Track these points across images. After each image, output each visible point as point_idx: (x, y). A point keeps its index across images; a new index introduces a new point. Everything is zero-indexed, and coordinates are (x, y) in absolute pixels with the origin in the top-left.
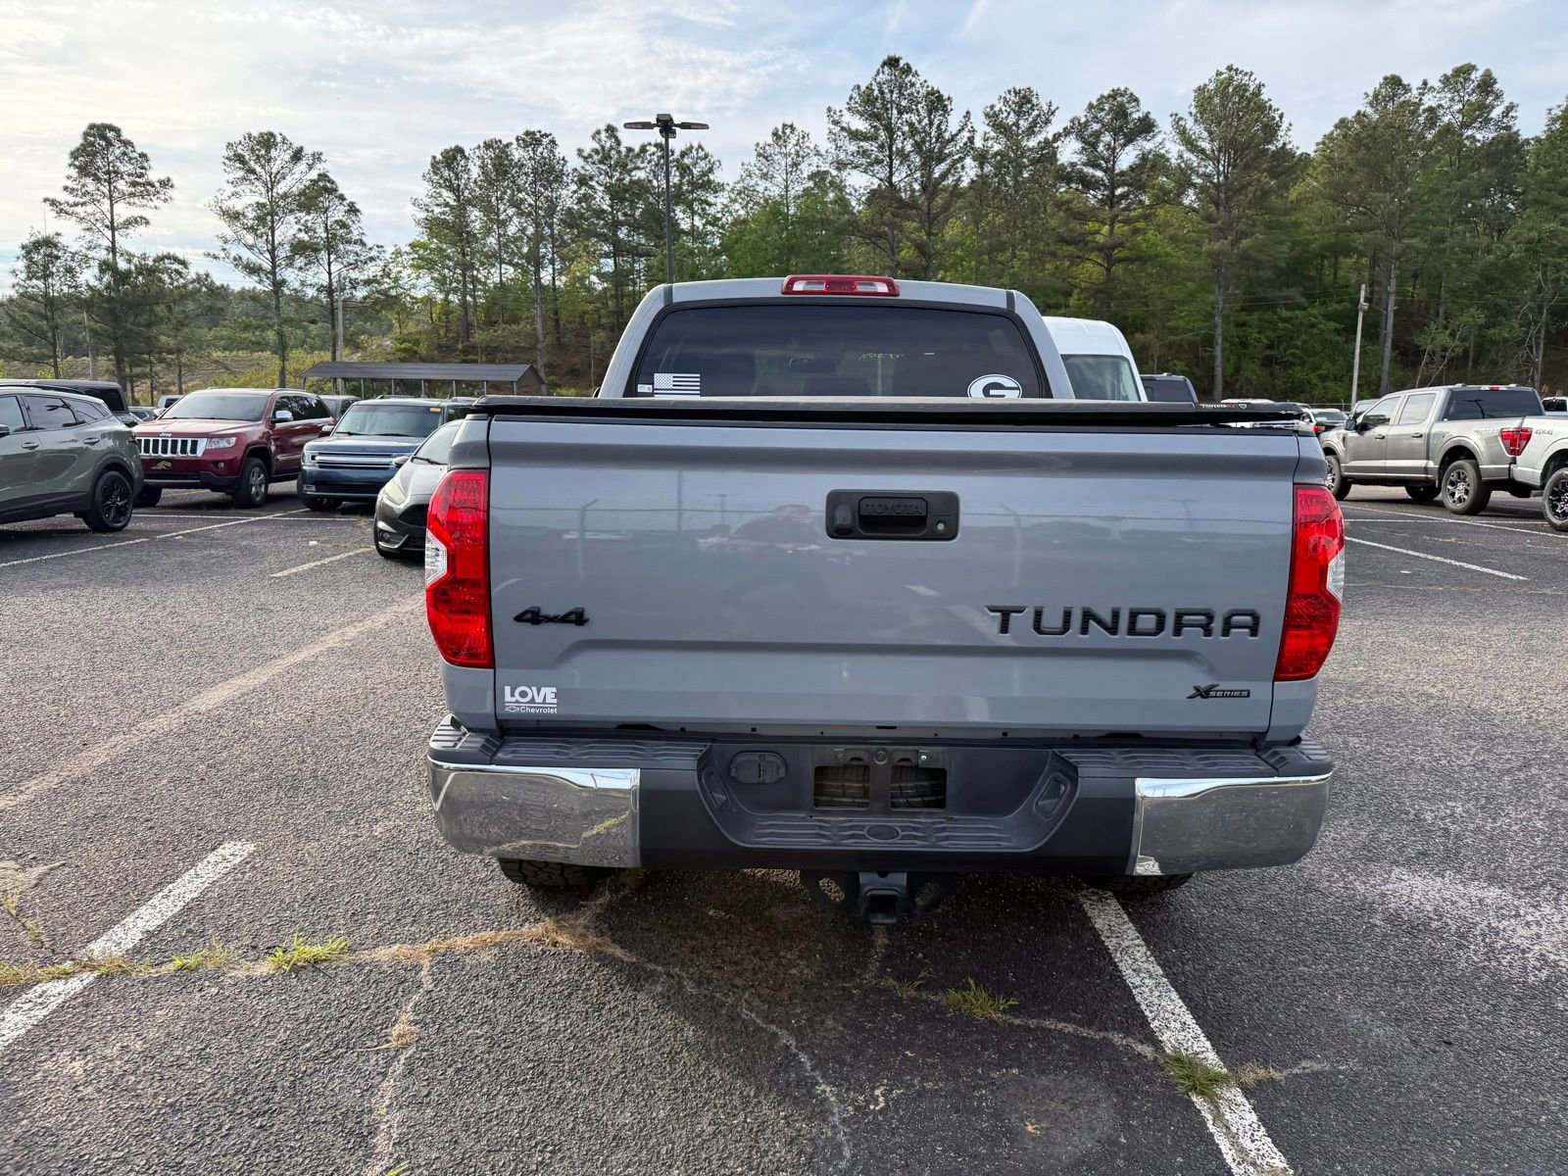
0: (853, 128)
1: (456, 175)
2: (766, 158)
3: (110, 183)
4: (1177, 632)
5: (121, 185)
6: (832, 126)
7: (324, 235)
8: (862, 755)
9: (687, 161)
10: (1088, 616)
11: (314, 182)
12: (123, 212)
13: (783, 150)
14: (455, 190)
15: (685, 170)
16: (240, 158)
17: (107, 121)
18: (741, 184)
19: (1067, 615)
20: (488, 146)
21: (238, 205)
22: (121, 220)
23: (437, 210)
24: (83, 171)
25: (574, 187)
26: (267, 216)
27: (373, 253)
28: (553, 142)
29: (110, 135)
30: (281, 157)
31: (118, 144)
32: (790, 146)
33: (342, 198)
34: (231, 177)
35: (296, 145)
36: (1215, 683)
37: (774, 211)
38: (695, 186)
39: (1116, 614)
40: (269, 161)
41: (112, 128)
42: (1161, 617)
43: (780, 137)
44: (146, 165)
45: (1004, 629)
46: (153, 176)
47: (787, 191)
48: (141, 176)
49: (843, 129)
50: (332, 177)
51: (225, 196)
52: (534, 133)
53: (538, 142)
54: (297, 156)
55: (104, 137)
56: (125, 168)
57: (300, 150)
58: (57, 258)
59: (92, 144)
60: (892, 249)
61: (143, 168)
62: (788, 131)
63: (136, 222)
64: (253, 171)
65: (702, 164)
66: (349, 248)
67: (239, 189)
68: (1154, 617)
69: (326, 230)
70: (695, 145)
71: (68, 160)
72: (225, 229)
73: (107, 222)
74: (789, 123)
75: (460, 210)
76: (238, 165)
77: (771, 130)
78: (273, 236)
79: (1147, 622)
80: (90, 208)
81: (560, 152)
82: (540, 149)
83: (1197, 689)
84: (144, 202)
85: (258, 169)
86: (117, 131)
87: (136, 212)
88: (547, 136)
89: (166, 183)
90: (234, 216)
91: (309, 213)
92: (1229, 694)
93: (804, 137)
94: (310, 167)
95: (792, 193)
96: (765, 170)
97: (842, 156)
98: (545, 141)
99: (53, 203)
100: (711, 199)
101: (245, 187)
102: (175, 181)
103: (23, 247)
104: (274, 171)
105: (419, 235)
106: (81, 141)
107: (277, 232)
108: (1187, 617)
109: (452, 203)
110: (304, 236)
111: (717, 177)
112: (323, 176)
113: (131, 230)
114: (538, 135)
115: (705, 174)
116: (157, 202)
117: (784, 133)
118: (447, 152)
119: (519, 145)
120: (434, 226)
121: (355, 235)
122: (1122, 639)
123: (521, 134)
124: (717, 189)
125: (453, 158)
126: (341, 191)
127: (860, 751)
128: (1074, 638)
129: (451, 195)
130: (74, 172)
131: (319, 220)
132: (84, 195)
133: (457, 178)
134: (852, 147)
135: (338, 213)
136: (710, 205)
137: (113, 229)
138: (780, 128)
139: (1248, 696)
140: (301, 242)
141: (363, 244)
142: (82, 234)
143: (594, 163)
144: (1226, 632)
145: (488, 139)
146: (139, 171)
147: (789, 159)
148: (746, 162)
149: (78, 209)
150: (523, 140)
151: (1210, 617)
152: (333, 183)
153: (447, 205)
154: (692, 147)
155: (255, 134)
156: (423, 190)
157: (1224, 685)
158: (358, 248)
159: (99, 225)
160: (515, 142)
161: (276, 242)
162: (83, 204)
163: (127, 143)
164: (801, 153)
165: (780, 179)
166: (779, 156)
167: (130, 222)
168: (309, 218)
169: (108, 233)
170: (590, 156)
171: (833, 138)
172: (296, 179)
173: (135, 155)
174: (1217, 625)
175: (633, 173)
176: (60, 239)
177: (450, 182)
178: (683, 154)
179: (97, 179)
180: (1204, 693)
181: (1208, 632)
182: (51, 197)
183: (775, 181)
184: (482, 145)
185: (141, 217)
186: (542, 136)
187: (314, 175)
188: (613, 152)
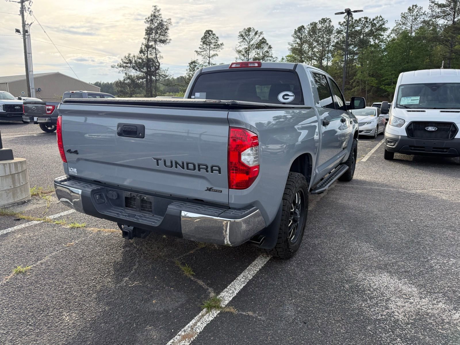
0: (439, 3)
1: (301, 34)
2: (405, 18)
3: (209, 45)
4: (199, 170)
5: (212, 46)
6: (431, 4)
7: (262, 55)
8: (135, 195)
9: (375, 22)
10: (176, 163)
11: (261, 40)
12: (212, 53)
13: (412, 14)
14: (301, 39)
15: (373, 25)
16: (242, 36)
17: (210, 29)
18: (396, 27)
19: (172, 162)
20: (311, 24)
21: (241, 48)
22: (212, 55)
23: (294, 45)
24: (204, 43)
25: (336, 34)
26: (247, 51)
27: (275, 60)
28: (330, 21)
29: (210, 33)
30: (252, 34)
31: (212, 35)
32: (414, 13)
33: (267, 44)
34: (239, 41)
35: (256, 30)
36: (212, 187)
37: (405, 35)
38: (377, 30)
39: (183, 163)
40: (249, 35)
41: (211, 31)
42: (194, 166)
43: (411, 10)
44: (218, 40)
45: (158, 165)
46: (219, 43)
47: (411, 28)
48: (216, 43)
49: (435, 4)
50: (265, 38)
51: (238, 47)
52: (324, 19)
53: (326, 21)
54: (256, 34)
55: (209, 33)
56: (213, 41)
57: (257, 31)
58: (196, 66)
59: (206, 36)
60: (451, 45)
61: (217, 41)
62: (414, 7)
63: (215, 55)
64: (245, 39)
65: (380, 22)
66: (268, 58)
67: (241, 44)
68: (192, 165)
69: (263, 54)
70: (379, 16)
71: (201, 40)
72: (237, 55)
73: (208, 56)
74: (415, 4)
75: (301, 45)
76: (241, 37)
77: (408, 8)
78: (248, 56)
79: (191, 166)
80: (205, 53)
81: (332, 24)
82: (326, 24)
83: (207, 188)
84: (217, 50)
85: (246, 38)
86: (212, 31)
87: (215, 53)
88: (328, 19)
89: (222, 44)
90: (239, 52)
91: (258, 49)
92: (216, 191)
93: (420, 9)
94: (259, 36)
95: (413, 29)
96: (404, 22)
97: (434, 14)
98: (328, 21)
99: (197, 52)
100: (382, 33)
101: (243, 43)
102: (224, 43)
103: (189, 64)
104: (250, 38)
105: (289, 53)
106: (204, 35)
107: (250, 56)
108: (201, 166)
109: (299, 42)
110: (256, 56)
111: (386, 26)
112: (263, 38)
113: (214, 58)
114: (326, 19)
115: (381, 25)
116: (220, 50)
117: (413, 8)
118: (299, 27)
119: (319, 23)
120: (294, 50)
121: (270, 55)
122: (185, 171)
123: (320, 19)
124: (385, 30)
125: (301, 29)
126: (267, 42)
127: (134, 194)
128: (173, 169)
129: (299, 40)
130: (202, 43)
131: (261, 51)
132: (203, 49)
133: (301, 35)
134: (438, 10)
135: (266, 49)
136: (382, 35)
137: (209, 57)
138: (411, 7)
139: (221, 192)
140: (256, 58)
141: (272, 57)
142: (203, 59)
143: (343, 26)
144: (212, 172)
145: (311, 22)
146: (216, 42)
147: (414, 17)
148: (397, 20)
149: (202, 53)
150: (321, 21)
151: (207, 167)
152: (265, 40)
153: (297, 43)
154: (377, 17)
155: (246, 28)
156: (291, 39)
157: (215, 188)
158: (270, 58)
159: (206, 57)
160: (318, 22)
161: (249, 58)
162: (203, 51)
163: (214, 34)
164: (419, 14)
165: (409, 24)
166: (410, 17)
167: (213, 56)
168: (258, 51)
169: (208, 59)
170: (343, 24)
171: (431, 8)
172: (256, 40)
173: (216, 37)
174: (209, 169)
175: (355, 28)
176: (198, 61)
177: (299, 36)
178: (374, 20)
179: (207, 45)
180: (209, 190)
181: (207, 171)
182: (196, 50)
183: (407, 25)
184: (310, 24)
185: (216, 54)
186: (327, 19)
187: (261, 38)
188: (351, 22)
